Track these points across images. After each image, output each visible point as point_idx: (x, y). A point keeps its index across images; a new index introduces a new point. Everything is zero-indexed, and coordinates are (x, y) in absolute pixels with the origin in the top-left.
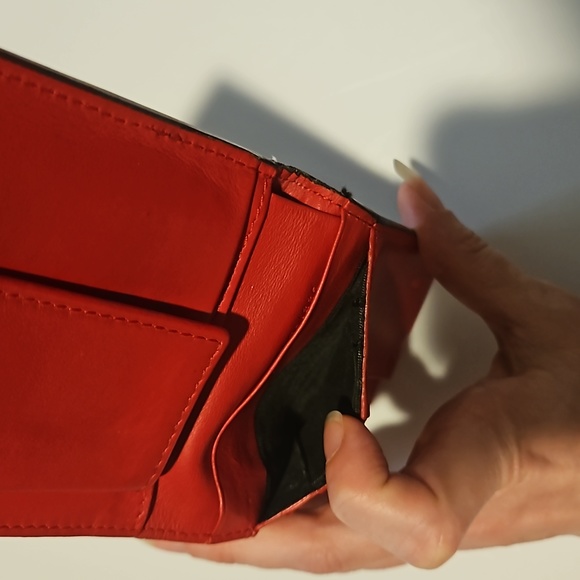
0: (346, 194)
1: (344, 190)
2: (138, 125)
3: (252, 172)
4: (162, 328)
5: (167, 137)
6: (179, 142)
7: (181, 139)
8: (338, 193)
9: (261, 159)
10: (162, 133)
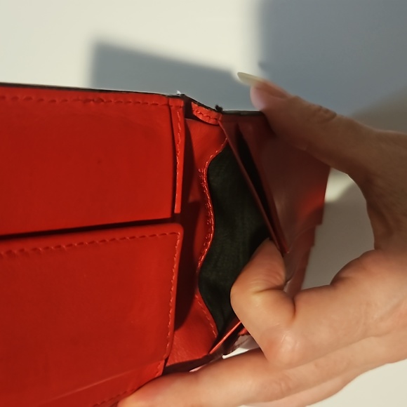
0: (219, 109)
1: (217, 107)
2: (66, 101)
3: (166, 108)
4: (134, 237)
5: (92, 102)
6: (102, 103)
7: (103, 101)
8: (214, 110)
9: (169, 97)
10: (87, 101)
